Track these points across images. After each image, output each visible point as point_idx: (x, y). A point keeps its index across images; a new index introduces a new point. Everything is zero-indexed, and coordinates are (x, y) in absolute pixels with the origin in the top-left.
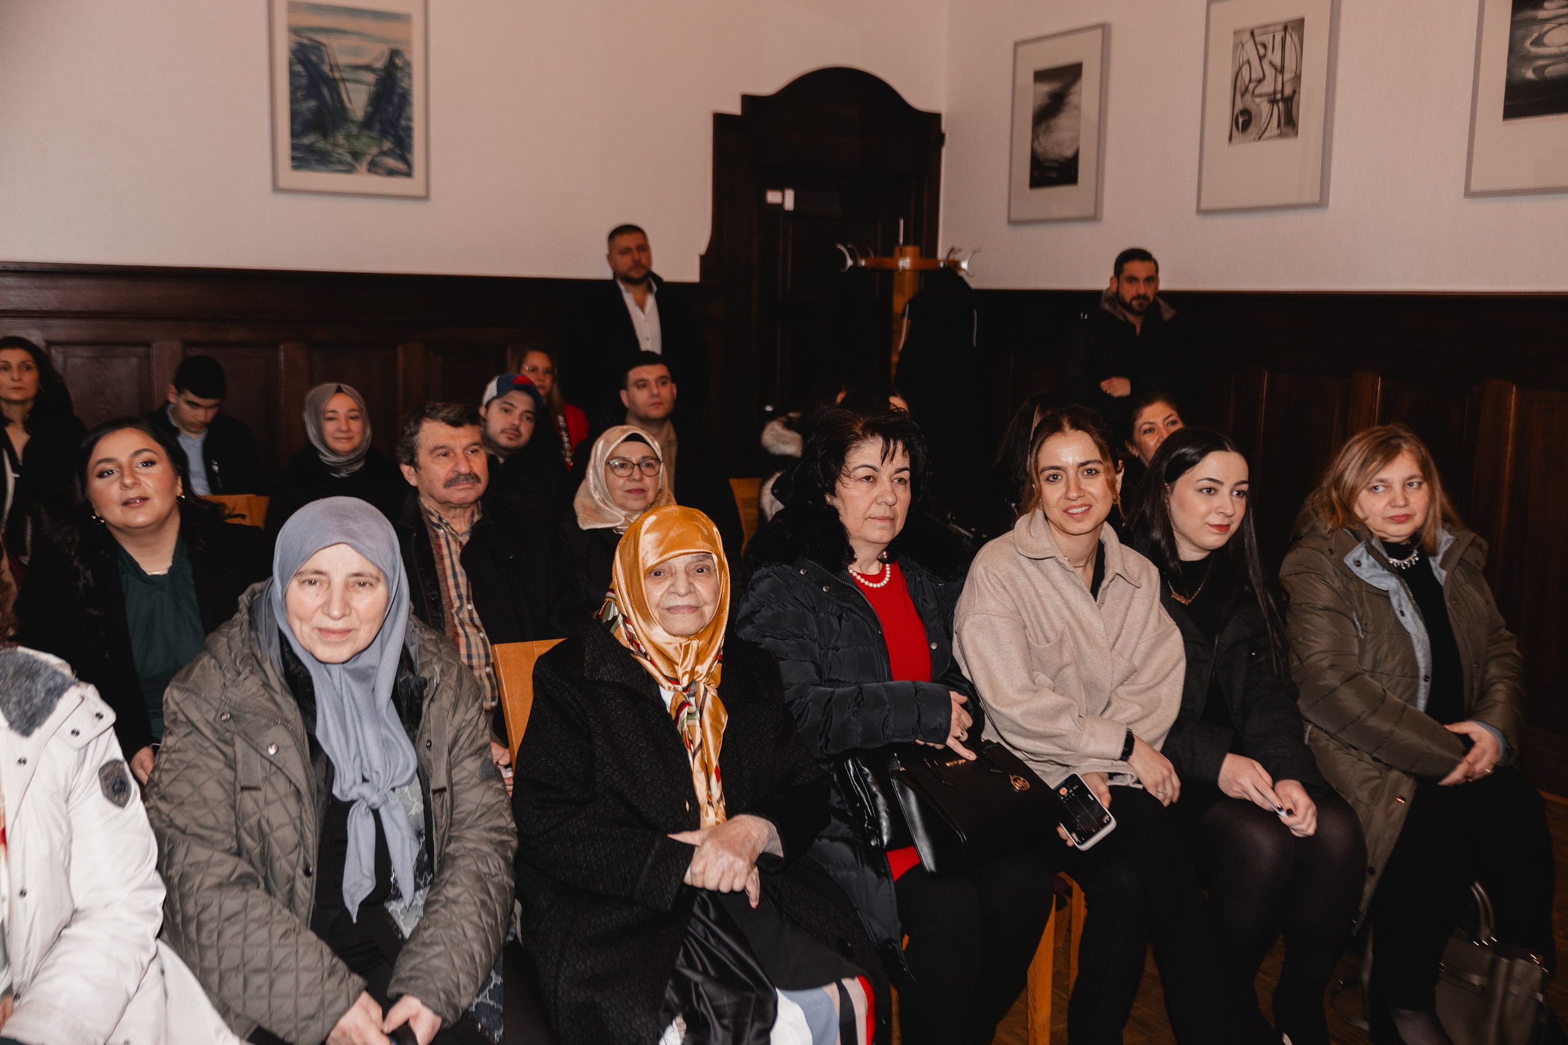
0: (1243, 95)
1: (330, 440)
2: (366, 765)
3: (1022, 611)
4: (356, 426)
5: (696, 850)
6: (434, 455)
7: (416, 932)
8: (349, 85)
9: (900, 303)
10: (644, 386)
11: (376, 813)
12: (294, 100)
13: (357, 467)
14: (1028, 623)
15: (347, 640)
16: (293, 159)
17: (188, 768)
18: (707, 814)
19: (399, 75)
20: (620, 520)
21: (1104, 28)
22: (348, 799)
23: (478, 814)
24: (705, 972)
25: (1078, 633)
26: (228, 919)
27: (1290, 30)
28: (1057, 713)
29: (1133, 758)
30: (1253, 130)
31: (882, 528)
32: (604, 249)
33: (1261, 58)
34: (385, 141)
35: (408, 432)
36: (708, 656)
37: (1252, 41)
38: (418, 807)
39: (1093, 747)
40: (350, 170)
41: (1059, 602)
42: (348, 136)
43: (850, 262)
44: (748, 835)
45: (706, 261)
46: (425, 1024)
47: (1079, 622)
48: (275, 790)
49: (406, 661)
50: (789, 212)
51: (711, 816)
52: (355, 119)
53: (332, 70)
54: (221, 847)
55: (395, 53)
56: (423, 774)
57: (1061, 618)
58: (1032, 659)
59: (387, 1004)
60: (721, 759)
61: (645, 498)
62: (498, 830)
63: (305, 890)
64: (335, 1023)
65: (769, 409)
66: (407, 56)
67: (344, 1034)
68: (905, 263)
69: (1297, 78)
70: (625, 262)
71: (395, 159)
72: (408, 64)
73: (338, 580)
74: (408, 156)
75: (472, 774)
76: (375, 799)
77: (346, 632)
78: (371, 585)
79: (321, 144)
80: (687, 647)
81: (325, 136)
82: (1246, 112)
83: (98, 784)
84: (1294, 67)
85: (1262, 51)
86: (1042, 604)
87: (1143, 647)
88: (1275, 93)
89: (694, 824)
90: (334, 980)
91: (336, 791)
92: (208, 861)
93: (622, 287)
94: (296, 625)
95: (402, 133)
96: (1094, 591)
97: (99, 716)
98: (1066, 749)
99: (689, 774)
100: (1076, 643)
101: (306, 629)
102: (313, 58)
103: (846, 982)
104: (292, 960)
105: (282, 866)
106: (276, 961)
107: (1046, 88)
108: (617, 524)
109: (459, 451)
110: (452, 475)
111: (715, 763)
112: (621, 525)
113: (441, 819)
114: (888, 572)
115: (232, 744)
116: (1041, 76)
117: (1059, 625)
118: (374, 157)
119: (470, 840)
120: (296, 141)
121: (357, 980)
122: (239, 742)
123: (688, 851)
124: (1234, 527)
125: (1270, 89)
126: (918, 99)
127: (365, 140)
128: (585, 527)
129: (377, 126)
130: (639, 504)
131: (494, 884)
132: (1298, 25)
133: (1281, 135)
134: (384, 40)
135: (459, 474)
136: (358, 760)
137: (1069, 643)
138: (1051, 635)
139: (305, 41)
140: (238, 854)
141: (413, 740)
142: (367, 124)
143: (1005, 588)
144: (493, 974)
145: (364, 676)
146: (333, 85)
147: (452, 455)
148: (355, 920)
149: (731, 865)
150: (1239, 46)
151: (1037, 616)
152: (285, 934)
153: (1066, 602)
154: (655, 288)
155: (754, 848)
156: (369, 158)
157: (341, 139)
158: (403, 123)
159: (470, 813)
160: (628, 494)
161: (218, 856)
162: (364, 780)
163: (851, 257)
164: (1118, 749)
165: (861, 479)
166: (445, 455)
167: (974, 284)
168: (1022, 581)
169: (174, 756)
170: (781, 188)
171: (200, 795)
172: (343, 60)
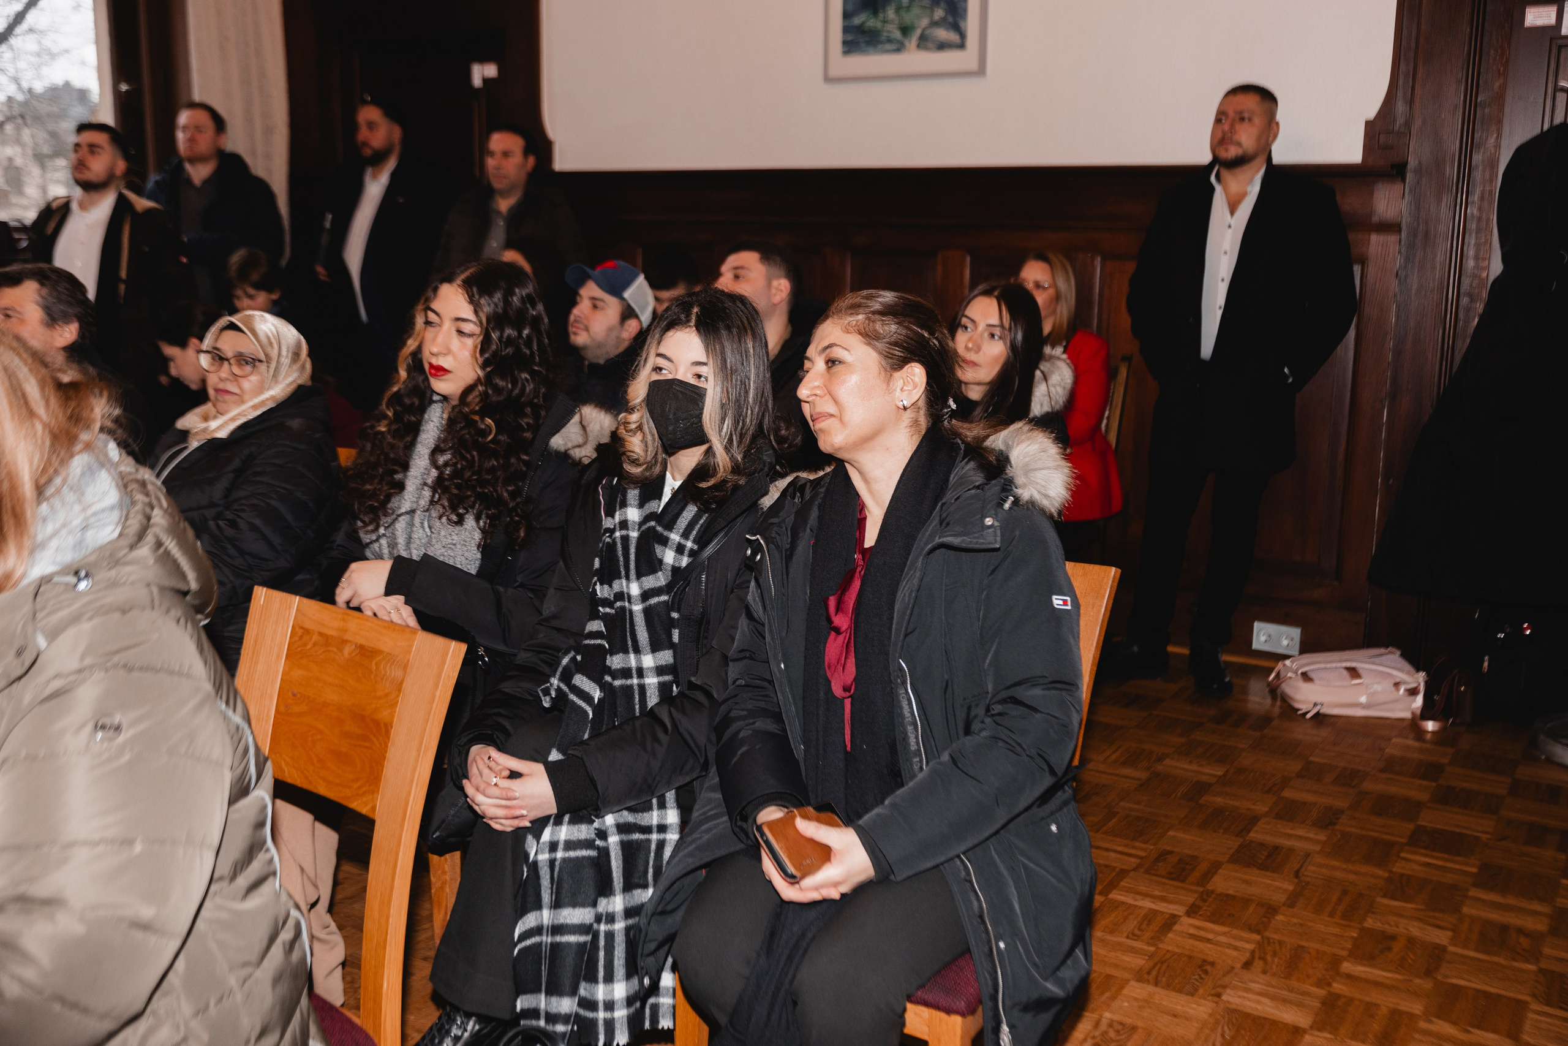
16: (845, 43)
34: (936, 9)
40: (900, 48)
42: (898, 9)
71: (947, 29)
74: (962, 24)
79: (872, 23)
81: (875, 13)
118: (924, 30)
120: (847, 24)
127: (915, 11)
156: (918, 32)
157: (891, 13)
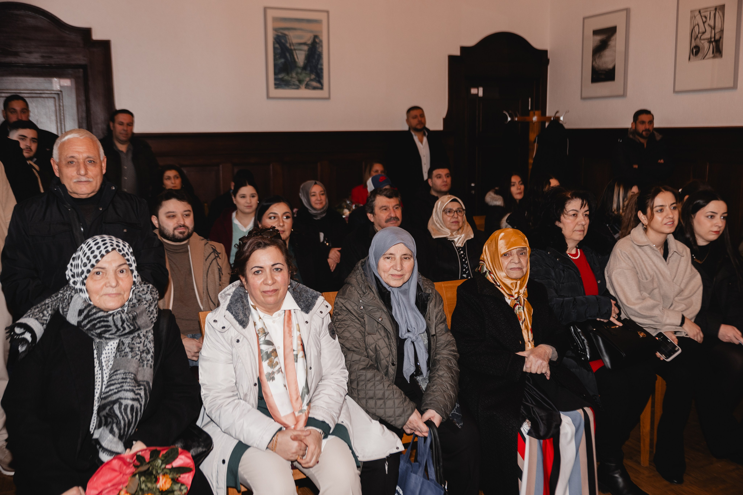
0: (695, 39)
1: (313, 204)
2: (409, 325)
3: (636, 267)
4: (323, 198)
5: (526, 359)
6: (381, 209)
7: (428, 388)
8: (297, 52)
9: (533, 136)
10: (440, 177)
11: (413, 343)
12: (275, 59)
13: (324, 215)
14: (639, 272)
15: (401, 278)
16: (275, 84)
17: (348, 327)
18: (528, 346)
19: (318, 46)
20: (449, 234)
21: (628, 11)
22: (404, 338)
23: (446, 344)
24: (532, 404)
25: (660, 275)
26: (369, 381)
27: (718, 10)
28: (654, 307)
29: (685, 325)
30: (700, 55)
31: (580, 235)
32: (405, 117)
33: (704, 23)
34: (312, 75)
35: (370, 200)
36: (523, 286)
37: (699, 15)
38: (426, 341)
39: (668, 321)
40: (298, 88)
41: (651, 263)
42: (297, 73)
43: (509, 119)
44: (545, 352)
45: (446, 121)
46: (437, 419)
47: (659, 271)
48: (380, 335)
49: (419, 287)
50: (480, 97)
51: (529, 346)
52: (300, 66)
53: (290, 45)
54: (364, 355)
55: (316, 37)
56: (428, 331)
57: (652, 269)
58: (641, 287)
59: (422, 413)
60: (532, 326)
61: (459, 225)
62: (453, 351)
63: (392, 370)
64: (408, 418)
65: (473, 185)
66: (320, 37)
67: (410, 422)
68: (535, 119)
69: (722, 31)
70: (414, 122)
71: (316, 82)
72: (321, 41)
73: (398, 257)
74: (321, 81)
75: (442, 330)
76: (414, 338)
77: (402, 275)
78: (409, 258)
79: (286, 78)
80: (516, 283)
81: (288, 74)
82: (697, 47)
83: (328, 331)
84: (720, 26)
85: (704, 19)
86: (644, 264)
87: (685, 281)
88: (711, 38)
89: (523, 349)
90: (406, 403)
91: (400, 336)
92: (360, 360)
93: (413, 133)
94: (383, 274)
95: (319, 71)
96: (666, 259)
97: (327, 306)
98: (657, 322)
99: (521, 330)
100: (659, 279)
101: (386, 275)
102: (283, 41)
103: (586, 409)
104: (392, 395)
105: (384, 362)
106: (386, 396)
107: (598, 38)
108: (448, 236)
109: (391, 208)
110: (388, 218)
111: (530, 327)
112: (450, 236)
113: (433, 347)
114: (579, 253)
115: (363, 318)
116: (596, 32)
117: (652, 273)
118: (307, 82)
119: (444, 354)
120: (276, 77)
121: (412, 404)
122: (366, 316)
123: (523, 359)
124: (721, 232)
125: (709, 36)
126: (537, 44)
127: (304, 75)
128: (434, 237)
129: (309, 69)
130: (456, 227)
131: (454, 370)
132: (722, 8)
133: (714, 57)
134: (311, 32)
135: (391, 217)
136: (406, 323)
137: (656, 280)
138: (648, 276)
139: (280, 34)
140: (368, 357)
141: (424, 316)
142: (304, 68)
143: (629, 258)
144: (456, 404)
145: (405, 293)
146: (291, 52)
147: (388, 209)
148: (409, 382)
149: (541, 364)
150: (693, 17)
151: (642, 269)
152: (388, 386)
153: (654, 263)
154: (427, 134)
155: (548, 357)
156: (306, 82)
157: (294, 75)
158: (319, 66)
159: (442, 344)
160: (452, 224)
161: (363, 358)
162: (408, 331)
163: (510, 117)
164: (679, 322)
165: (571, 215)
166: (385, 209)
167: (567, 126)
168: (636, 255)
169: (342, 322)
170: (477, 87)
171: (354, 337)
172: (295, 41)
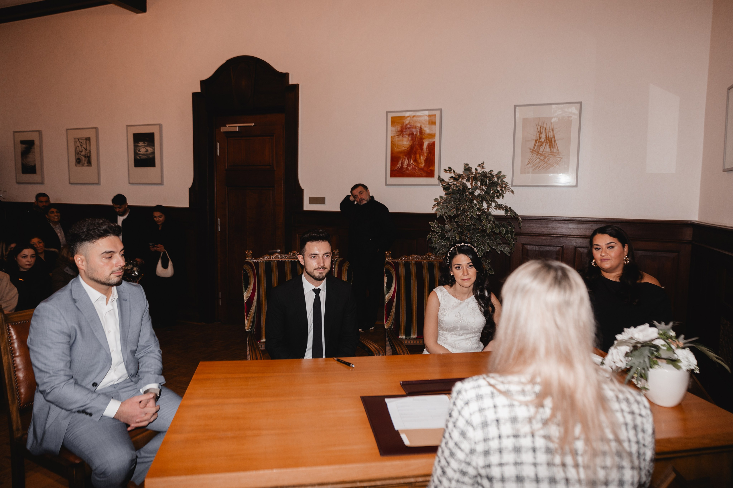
0: (78, 155)
21: (40, 132)
30: (81, 163)
37: (79, 141)
82: (79, 159)
84: (89, 150)
85: (81, 144)
88: (85, 155)
107: (24, 146)
116: (22, 142)
132: (89, 139)
133: (88, 166)
150: (75, 142)
